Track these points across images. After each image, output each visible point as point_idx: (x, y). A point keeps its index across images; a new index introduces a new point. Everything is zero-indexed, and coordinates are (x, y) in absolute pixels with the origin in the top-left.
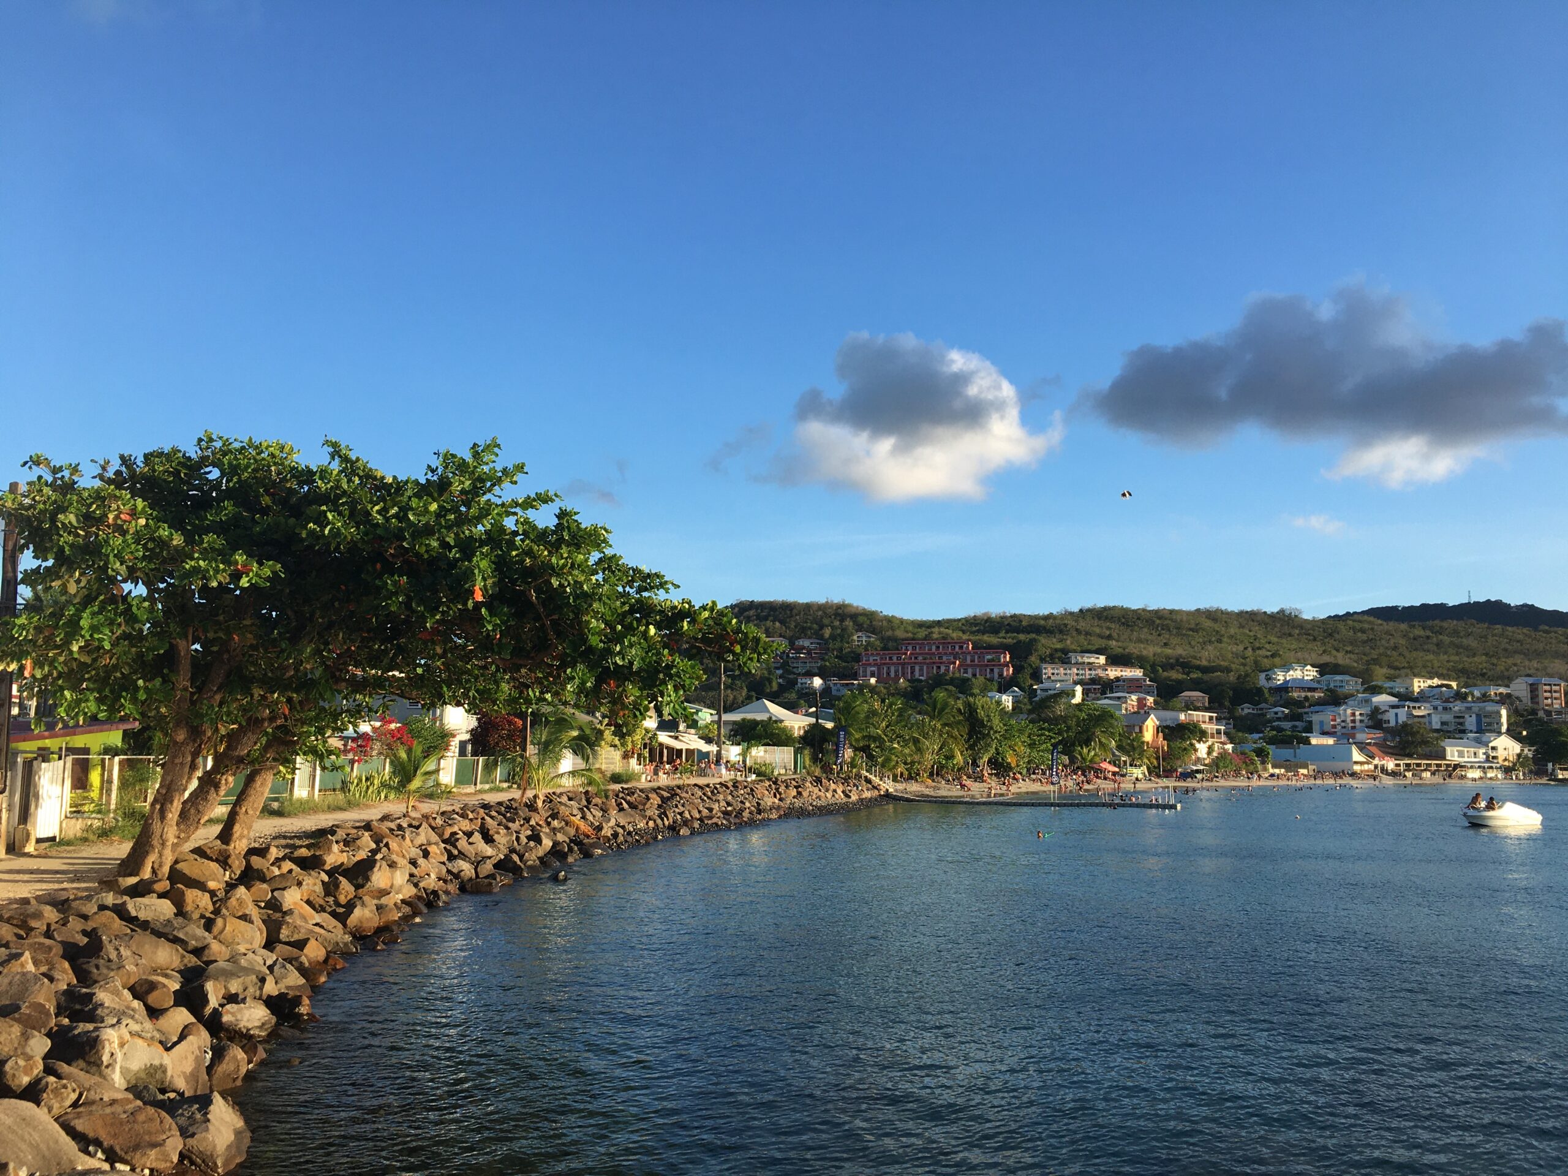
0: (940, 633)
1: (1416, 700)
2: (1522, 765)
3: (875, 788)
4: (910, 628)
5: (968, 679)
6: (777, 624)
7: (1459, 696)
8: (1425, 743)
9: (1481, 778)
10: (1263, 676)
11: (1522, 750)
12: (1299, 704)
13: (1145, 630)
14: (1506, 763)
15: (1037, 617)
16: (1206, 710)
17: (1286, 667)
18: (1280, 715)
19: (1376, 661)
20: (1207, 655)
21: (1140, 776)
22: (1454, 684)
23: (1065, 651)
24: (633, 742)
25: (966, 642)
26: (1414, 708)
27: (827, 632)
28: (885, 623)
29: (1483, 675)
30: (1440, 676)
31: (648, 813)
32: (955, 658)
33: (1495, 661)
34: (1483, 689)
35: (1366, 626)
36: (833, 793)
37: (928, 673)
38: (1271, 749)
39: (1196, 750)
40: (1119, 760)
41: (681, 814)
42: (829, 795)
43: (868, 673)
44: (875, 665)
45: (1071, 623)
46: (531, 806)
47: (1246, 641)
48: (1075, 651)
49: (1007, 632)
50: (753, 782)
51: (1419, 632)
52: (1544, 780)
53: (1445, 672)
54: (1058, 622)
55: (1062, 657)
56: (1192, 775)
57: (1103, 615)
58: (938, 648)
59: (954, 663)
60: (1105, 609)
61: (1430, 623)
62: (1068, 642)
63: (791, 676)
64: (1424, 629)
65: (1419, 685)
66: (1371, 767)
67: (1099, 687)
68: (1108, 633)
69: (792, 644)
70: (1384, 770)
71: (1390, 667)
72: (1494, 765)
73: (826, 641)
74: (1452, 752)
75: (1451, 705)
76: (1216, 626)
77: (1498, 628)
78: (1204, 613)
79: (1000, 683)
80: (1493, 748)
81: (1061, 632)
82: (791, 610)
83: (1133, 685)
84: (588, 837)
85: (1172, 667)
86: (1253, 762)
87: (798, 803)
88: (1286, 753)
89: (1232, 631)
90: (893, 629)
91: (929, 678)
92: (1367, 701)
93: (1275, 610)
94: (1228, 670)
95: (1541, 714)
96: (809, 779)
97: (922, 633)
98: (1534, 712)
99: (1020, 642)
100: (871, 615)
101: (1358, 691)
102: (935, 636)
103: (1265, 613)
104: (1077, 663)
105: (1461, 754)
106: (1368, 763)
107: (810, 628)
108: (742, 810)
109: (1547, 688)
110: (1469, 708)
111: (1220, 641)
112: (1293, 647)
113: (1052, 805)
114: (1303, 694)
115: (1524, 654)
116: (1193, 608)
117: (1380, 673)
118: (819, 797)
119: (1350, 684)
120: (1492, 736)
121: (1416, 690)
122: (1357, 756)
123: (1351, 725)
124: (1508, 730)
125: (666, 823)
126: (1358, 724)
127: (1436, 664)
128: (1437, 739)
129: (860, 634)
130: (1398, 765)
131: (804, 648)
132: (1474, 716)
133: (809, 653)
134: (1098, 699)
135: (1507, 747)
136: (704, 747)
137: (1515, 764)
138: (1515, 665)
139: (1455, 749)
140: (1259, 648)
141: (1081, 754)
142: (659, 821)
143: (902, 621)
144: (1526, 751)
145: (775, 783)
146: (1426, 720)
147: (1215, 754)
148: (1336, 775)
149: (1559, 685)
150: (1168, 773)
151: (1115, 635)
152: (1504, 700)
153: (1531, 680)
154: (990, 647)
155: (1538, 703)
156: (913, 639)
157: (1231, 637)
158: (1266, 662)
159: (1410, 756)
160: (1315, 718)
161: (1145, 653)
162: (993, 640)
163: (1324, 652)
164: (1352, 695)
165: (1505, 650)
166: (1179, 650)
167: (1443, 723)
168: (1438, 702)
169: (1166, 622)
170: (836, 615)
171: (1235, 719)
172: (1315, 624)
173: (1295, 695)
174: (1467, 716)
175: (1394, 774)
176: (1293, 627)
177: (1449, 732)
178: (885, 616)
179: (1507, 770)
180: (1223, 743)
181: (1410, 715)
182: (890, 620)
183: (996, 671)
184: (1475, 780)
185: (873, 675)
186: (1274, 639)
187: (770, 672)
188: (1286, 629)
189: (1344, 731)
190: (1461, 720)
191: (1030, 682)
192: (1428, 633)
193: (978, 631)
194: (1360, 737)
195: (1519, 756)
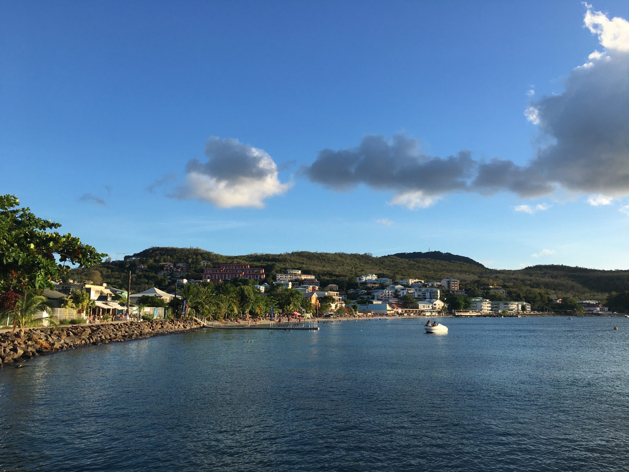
0: (237, 261)
1: (410, 287)
2: (444, 310)
3: (198, 324)
4: (225, 259)
5: (247, 280)
6: (169, 257)
7: (425, 286)
8: (412, 303)
9: (430, 315)
10: (358, 278)
11: (444, 305)
12: (370, 289)
13: (316, 261)
14: (439, 310)
15: (275, 255)
16: (337, 291)
17: (366, 275)
18: (363, 293)
19: (397, 273)
20: (338, 270)
21: (309, 317)
22: (423, 281)
23: (286, 269)
24: (82, 305)
25: (247, 265)
26: (409, 290)
27: (190, 260)
28: (214, 257)
29: (433, 278)
30: (418, 279)
31: (83, 337)
32: (243, 272)
33: (437, 273)
34: (432, 283)
35: (394, 260)
36: (180, 326)
37: (231, 277)
38: (358, 306)
39: (331, 306)
40: (302, 311)
41: (100, 337)
42: (176, 327)
43: (207, 277)
44: (210, 274)
45: (288, 258)
46: (18, 335)
47: (353, 265)
48: (289, 269)
49: (264, 261)
50: (141, 322)
51: (412, 262)
52: (451, 316)
53: (420, 277)
54: (283, 257)
55: (284, 271)
56: (329, 316)
57: (301, 255)
58: (236, 267)
59: (242, 273)
60: (302, 252)
61: (415, 259)
62: (287, 265)
63: (174, 279)
64: (414, 261)
65: (411, 281)
66: (393, 312)
67: (298, 283)
68: (302, 262)
69: (175, 266)
70: (397, 313)
71: (402, 275)
72: (435, 311)
73: (190, 264)
74: (421, 306)
75: (421, 289)
76: (342, 260)
77: (438, 261)
78: (338, 254)
79: (260, 281)
80: (435, 304)
81: (284, 261)
82: (175, 251)
83: (311, 282)
84: (47, 348)
85: (326, 275)
86: (351, 311)
87: (161, 331)
88: (364, 307)
89: (348, 261)
90: (218, 259)
91: (231, 279)
92: (394, 287)
93: (363, 254)
94: (346, 276)
95: (451, 292)
96: (168, 320)
97: (230, 261)
98: (448, 291)
99: (268, 265)
100: (209, 254)
101: (390, 284)
102: (235, 262)
103: (360, 254)
104: (290, 273)
105: (424, 307)
106: (392, 310)
107: (183, 259)
108: (132, 335)
109: (453, 283)
110: (427, 290)
111: (343, 265)
112: (369, 267)
113: (270, 329)
114: (372, 285)
115: (447, 271)
116: (334, 253)
117: (399, 277)
118: (171, 328)
119: (388, 281)
120: (434, 300)
121: (410, 283)
122: (388, 308)
123: (388, 296)
124: (440, 298)
125: (92, 341)
126: (390, 296)
127: (417, 274)
128: (416, 301)
129: (204, 261)
130: (402, 311)
131: (180, 267)
132: (429, 293)
133: (182, 269)
134: (298, 287)
135: (439, 304)
136: (120, 308)
137: (441, 310)
138: (443, 274)
139: (422, 305)
140: (357, 268)
141: (286, 309)
142: (88, 341)
143: (221, 256)
144: (446, 306)
145: (151, 323)
146: (413, 294)
147: (338, 308)
148: (381, 315)
149: (457, 282)
150: (320, 316)
151: (305, 262)
152: (439, 287)
153: (448, 280)
154: (257, 267)
155: (450, 288)
156: (226, 264)
157: (347, 263)
158: (359, 273)
159: (407, 308)
160: (375, 294)
161: (316, 269)
162: (258, 264)
163: (380, 269)
164: (388, 285)
165: (440, 269)
166: (328, 269)
167: (419, 296)
168: (417, 288)
169: (324, 258)
170: (194, 253)
171: (347, 294)
172: (377, 258)
173: (369, 285)
174: (426, 293)
175: (401, 314)
176: (370, 260)
177: (420, 299)
178: (215, 254)
179: (439, 312)
180: (342, 304)
181: (408, 292)
182: (216, 256)
183: (259, 276)
184: (428, 316)
185: (209, 278)
186: (363, 265)
187: (165, 277)
188: (367, 261)
189: (385, 299)
190: (425, 294)
191: (272, 281)
192: (415, 263)
193: (252, 261)
194: (391, 301)
195: (443, 307)
